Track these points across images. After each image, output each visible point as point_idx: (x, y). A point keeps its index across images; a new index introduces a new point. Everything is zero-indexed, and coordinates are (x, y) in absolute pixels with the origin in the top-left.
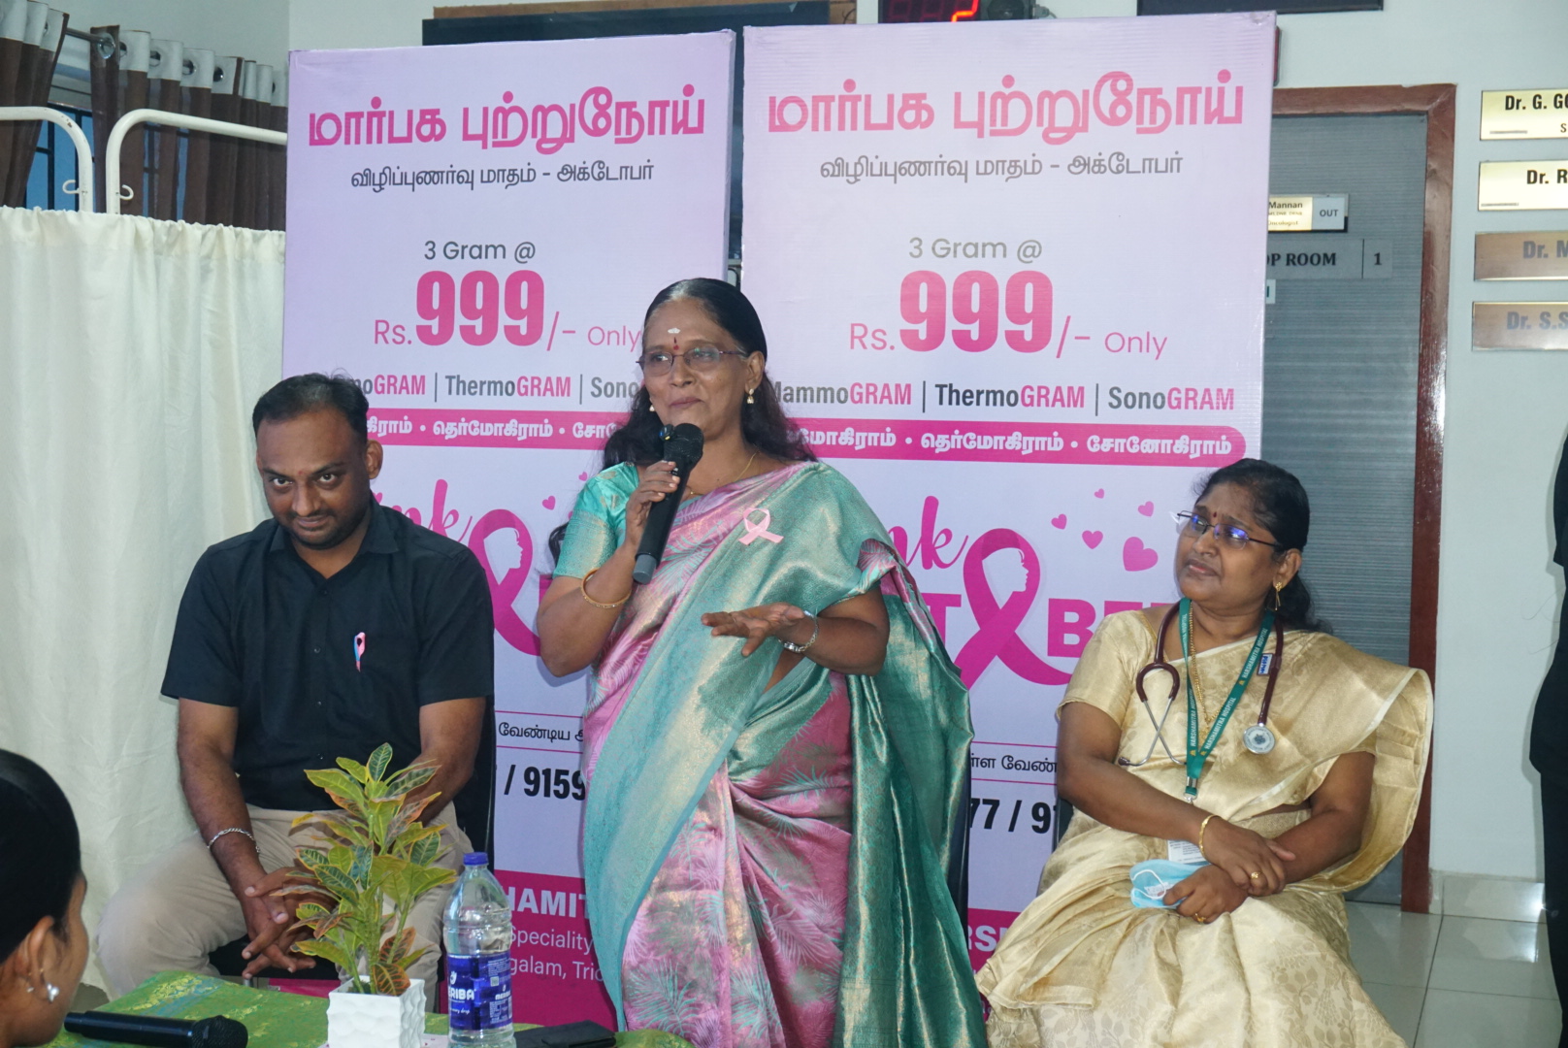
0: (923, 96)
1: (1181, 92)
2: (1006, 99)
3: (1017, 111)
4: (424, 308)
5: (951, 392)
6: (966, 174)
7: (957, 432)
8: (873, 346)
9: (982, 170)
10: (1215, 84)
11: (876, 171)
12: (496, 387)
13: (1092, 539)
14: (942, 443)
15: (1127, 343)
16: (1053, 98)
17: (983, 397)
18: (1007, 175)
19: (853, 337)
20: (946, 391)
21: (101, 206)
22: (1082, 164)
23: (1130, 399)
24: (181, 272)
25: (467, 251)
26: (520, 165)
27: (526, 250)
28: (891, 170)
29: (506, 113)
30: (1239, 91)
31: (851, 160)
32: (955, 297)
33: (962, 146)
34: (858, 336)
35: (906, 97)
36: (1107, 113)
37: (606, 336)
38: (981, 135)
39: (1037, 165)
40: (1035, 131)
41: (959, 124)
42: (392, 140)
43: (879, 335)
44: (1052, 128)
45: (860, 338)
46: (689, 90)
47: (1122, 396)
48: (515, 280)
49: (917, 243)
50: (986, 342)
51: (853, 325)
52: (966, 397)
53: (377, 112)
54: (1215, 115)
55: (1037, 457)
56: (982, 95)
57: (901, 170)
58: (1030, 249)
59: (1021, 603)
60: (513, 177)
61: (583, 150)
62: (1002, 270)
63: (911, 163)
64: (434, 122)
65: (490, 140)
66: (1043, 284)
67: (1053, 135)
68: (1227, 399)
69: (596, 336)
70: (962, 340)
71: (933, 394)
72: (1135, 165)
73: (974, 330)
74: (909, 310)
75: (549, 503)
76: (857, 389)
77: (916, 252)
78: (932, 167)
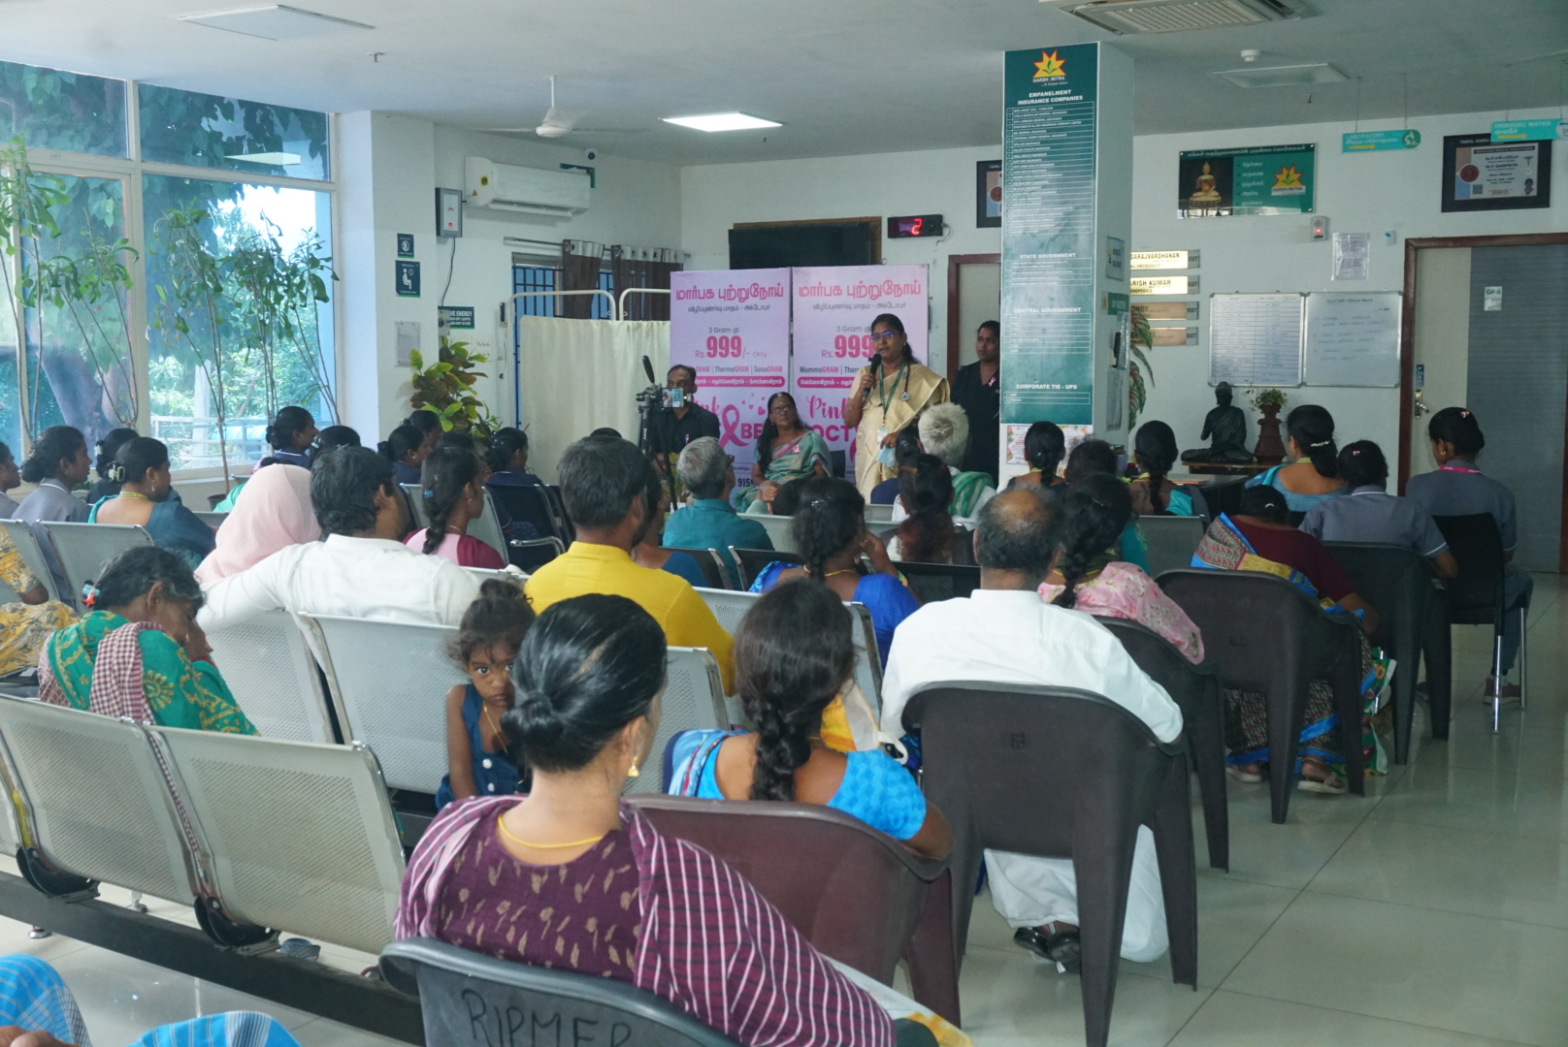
0: (839, 287)
1: (905, 285)
2: (860, 287)
3: (863, 291)
4: (709, 347)
6: (851, 308)
8: (828, 356)
9: (855, 307)
10: (913, 283)
11: (828, 307)
12: (728, 369)
16: (872, 287)
18: (861, 308)
21: (618, 319)
24: (640, 337)
25: (720, 330)
26: (734, 306)
27: (736, 330)
28: (831, 307)
29: (731, 290)
30: (919, 285)
31: (821, 304)
32: (849, 342)
33: (851, 301)
34: (824, 354)
35: (835, 287)
36: (886, 291)
37: (758, 354)
38: (855, 297)
39: (869, 306)
40: (868, 296)
41: (849, 294)
42: (699, 298)
43: (829, 353)
44: (873, 295)
46: (779, 284)
48: (734, 338)
49: (838, 327)
50: (857, 354)
51: (823, 351)
53: (695, 290)
54: (913, 292)
56: (855, 286)
57: (834, 307)
60: (732, 309)
61: (751, 301)
62: (861, 335)
63: (837, 305)
64: (711, 293)
65: (726, 298)
69: (755, 354)
70: (851, 354)
71: (844, 369)
72: (894, 306)
73: (854, 352)
74: (837, 347)
75: (744, 402)
76: (824, 369)
77: (838, 330)
78: (842, 306)
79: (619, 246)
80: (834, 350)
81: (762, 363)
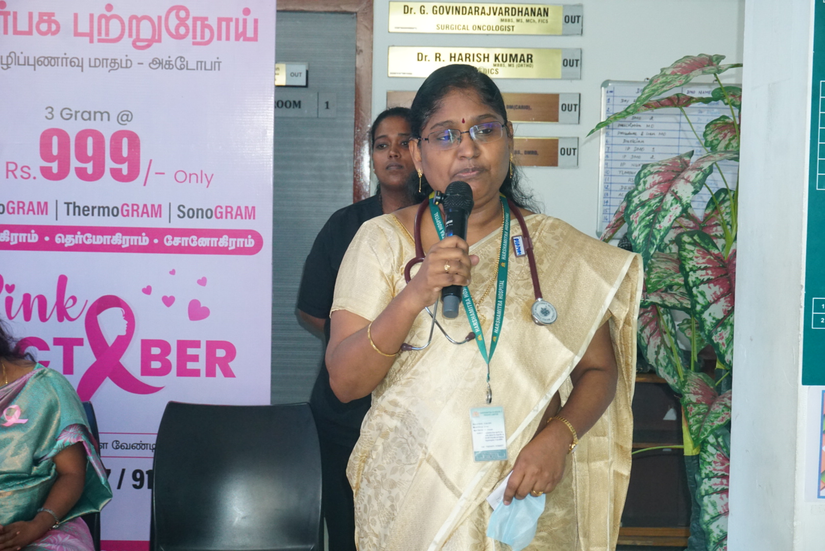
0: (53, 14)
1: (220, 20)
2: (108, 19)
3: (115, 28)
5: (75, 207)
6: (82, 67)
7: (79, 233)
8: (22, 177)
9: (92, 64)
10: (241, 17)
11: (22, 62)
13: (168, 301)
14: (69, 240)
15: (189, 177)
16: (139, 20)
17: (96, 211)
18: (109, 68)
19: (8, 171)
20: (71, 206)
22: (158, 63)
23: (191, 212)
28: (31, 62)
30: (256, 21)
31: (4, 54)
32: (77, 146)
33: (83, 49)
34: (11, 170)
35: (41, 15)
36: (173, 31)
38: (91, 41)
39: (129, 63)
40: (127, 41)
41: (77, 34)
43: (25, 170)
44: (138, 39)
45: (12, 171)
47: (185, 210)
49: (50, 110)
50: (98, 174)
51: (8, 163)
52: (85, 211)
54: (241, 36)
55: (132, 249)
56: (92, 16)
57: (38, 62)
58: (124, 116)
59: (123, 342)
62: (107, 130)
63: (45, 58)
66: (134, 141)
67: (139, 44)
68: (250, 213)
70: (82, 174)
71: (63, 208)
72: (192, 65)
73: (90, 167)
74: (46, 153)
76: (11, 205)
77: (50, 116)
78: (60, 60)
80: (37, 162)
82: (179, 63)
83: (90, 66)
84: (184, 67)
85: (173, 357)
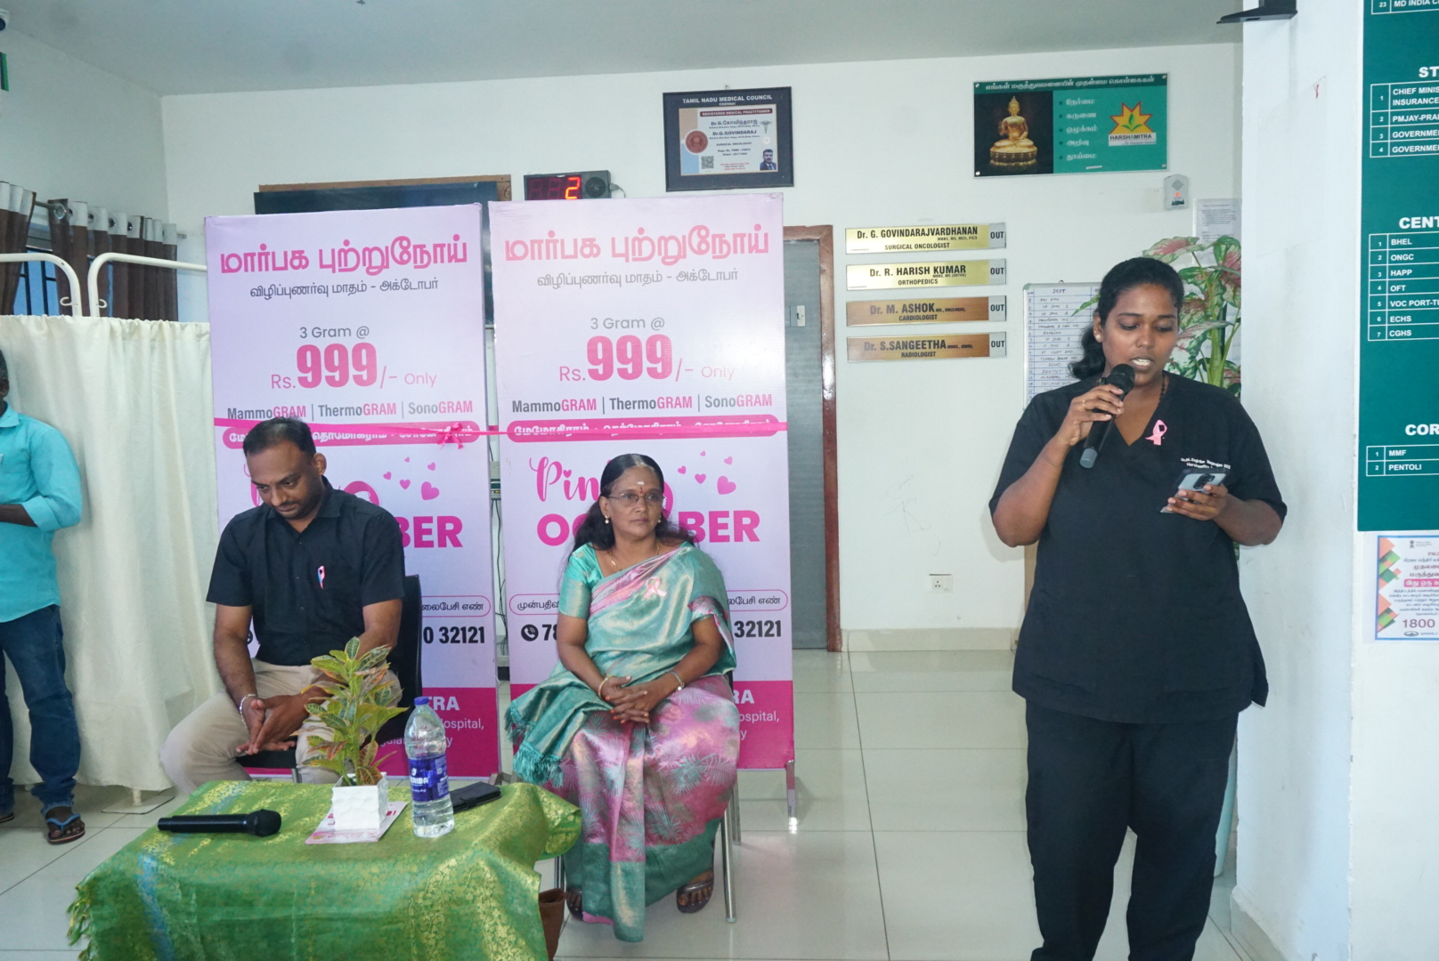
0: (594, 240)
1: (735, 236)
2: (640, 241)
3: (646, 248)
4: (302, 365)
5: (618, 402)
6: (620, 283)
7: (623, 424)
8: (574, 379)
9: (629, 280)
10: (753, 232)
11: (570, 281)
12: (350, 410)
13: (700, 479)
15: (714, 372)
16: (666, 240)
17: (636, 405)
18: (643, 282)
19: (561, 374)
20: (616, 402)
21: (86, 312)
22: (684, 276)
23: (717, 402)
24: (138, 349)
25: (327, 332)
26: (356, 282)
27: (363, 331)
28: (578, 281)
29: (346, 252)
30: (766, 235)
31: (555, 275)
32: (618, 350)
33: (620, 267)
34: (564, 373)
35: (584, 241)
36: (696, 248)
37: (416, 379)
38: (627, 260)
39: (659, 277)
40: (657, 258)
41: (615, 255)
42: (275, 268)
43: (576, 372)
44: (666, 256)
45: (565, 375)
46: (456, 237)
47: (712, 401)
48: (357, 349)
49: (595, 321)
50: (636, 374)
51: (561, 368)
52: (627, 405)
53: (264, 252)
54: (754, 249)
56: (627, 239)
57: (583, 281)
58: (658, 323)
60: (353, 289)
61: (394, 272)
62: (643, 335)
63: (589, 277)
64: (301, 258)
65: (337, 268)
66: (666, 343)
67: (667, 260)
68: (768, 400)
69: (410, 379)
70: (623, 374)
71: (608, 404)
72: (713, 276)
73: (630, 368)
74: (592, 358)
75: (388, 476)
76: (565, 403)
77: (595, 326)
78: (601, 278)
79: (64, 202)
80: (585, 366)
81: (424, 395)
82: (701, 275)
83: (627, 282)
84: (706, 278)
85: (706, 526)
